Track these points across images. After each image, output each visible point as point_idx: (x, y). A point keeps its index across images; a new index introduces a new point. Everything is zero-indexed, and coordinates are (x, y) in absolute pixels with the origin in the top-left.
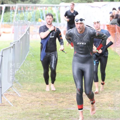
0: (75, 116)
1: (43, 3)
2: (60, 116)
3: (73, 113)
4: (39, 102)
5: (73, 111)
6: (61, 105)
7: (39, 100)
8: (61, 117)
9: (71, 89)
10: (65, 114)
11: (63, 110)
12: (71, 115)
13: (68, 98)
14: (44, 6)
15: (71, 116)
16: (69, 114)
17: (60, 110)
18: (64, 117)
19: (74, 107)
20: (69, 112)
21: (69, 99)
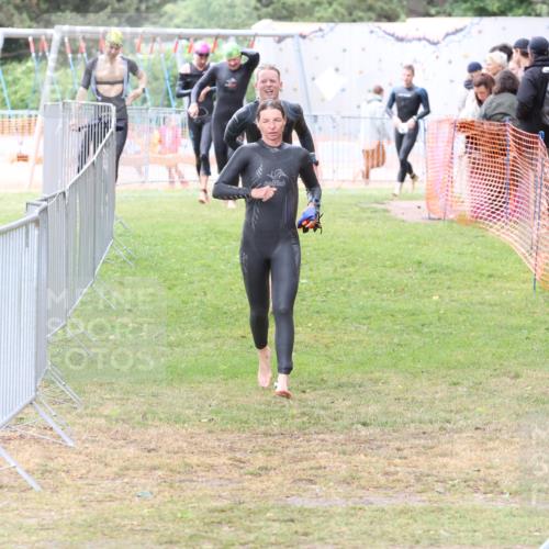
0: (322, 534)
1: (177, 21)
2: (252, 537)
3: (314, 522)
4: (160, 473)
5: (312, 511)
6: (256, 485)
7: (156, 462)
8: (257, 538)
9: (304, 414)
10: (277, 524)
11: (268, 510)
12: (301, 531)
13: (291, 451)
14: (180, 37)
15: (306, 534)
16: (294, 527)
17: (252, 506)
18: (273, 539)
19: (317, 496)
20: (296, 516)
21: (295, 460)
